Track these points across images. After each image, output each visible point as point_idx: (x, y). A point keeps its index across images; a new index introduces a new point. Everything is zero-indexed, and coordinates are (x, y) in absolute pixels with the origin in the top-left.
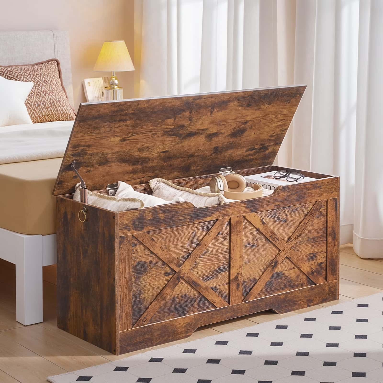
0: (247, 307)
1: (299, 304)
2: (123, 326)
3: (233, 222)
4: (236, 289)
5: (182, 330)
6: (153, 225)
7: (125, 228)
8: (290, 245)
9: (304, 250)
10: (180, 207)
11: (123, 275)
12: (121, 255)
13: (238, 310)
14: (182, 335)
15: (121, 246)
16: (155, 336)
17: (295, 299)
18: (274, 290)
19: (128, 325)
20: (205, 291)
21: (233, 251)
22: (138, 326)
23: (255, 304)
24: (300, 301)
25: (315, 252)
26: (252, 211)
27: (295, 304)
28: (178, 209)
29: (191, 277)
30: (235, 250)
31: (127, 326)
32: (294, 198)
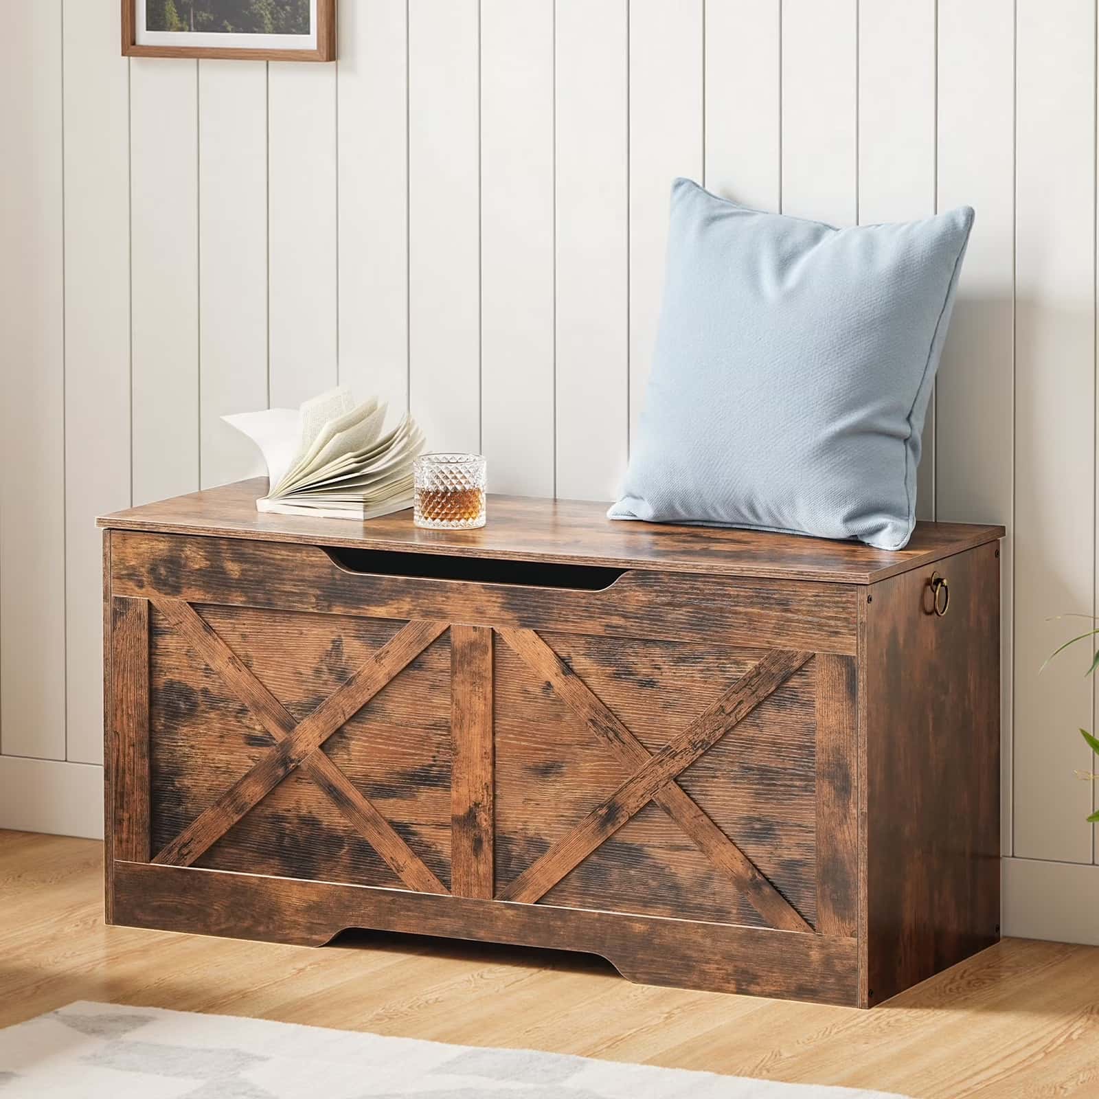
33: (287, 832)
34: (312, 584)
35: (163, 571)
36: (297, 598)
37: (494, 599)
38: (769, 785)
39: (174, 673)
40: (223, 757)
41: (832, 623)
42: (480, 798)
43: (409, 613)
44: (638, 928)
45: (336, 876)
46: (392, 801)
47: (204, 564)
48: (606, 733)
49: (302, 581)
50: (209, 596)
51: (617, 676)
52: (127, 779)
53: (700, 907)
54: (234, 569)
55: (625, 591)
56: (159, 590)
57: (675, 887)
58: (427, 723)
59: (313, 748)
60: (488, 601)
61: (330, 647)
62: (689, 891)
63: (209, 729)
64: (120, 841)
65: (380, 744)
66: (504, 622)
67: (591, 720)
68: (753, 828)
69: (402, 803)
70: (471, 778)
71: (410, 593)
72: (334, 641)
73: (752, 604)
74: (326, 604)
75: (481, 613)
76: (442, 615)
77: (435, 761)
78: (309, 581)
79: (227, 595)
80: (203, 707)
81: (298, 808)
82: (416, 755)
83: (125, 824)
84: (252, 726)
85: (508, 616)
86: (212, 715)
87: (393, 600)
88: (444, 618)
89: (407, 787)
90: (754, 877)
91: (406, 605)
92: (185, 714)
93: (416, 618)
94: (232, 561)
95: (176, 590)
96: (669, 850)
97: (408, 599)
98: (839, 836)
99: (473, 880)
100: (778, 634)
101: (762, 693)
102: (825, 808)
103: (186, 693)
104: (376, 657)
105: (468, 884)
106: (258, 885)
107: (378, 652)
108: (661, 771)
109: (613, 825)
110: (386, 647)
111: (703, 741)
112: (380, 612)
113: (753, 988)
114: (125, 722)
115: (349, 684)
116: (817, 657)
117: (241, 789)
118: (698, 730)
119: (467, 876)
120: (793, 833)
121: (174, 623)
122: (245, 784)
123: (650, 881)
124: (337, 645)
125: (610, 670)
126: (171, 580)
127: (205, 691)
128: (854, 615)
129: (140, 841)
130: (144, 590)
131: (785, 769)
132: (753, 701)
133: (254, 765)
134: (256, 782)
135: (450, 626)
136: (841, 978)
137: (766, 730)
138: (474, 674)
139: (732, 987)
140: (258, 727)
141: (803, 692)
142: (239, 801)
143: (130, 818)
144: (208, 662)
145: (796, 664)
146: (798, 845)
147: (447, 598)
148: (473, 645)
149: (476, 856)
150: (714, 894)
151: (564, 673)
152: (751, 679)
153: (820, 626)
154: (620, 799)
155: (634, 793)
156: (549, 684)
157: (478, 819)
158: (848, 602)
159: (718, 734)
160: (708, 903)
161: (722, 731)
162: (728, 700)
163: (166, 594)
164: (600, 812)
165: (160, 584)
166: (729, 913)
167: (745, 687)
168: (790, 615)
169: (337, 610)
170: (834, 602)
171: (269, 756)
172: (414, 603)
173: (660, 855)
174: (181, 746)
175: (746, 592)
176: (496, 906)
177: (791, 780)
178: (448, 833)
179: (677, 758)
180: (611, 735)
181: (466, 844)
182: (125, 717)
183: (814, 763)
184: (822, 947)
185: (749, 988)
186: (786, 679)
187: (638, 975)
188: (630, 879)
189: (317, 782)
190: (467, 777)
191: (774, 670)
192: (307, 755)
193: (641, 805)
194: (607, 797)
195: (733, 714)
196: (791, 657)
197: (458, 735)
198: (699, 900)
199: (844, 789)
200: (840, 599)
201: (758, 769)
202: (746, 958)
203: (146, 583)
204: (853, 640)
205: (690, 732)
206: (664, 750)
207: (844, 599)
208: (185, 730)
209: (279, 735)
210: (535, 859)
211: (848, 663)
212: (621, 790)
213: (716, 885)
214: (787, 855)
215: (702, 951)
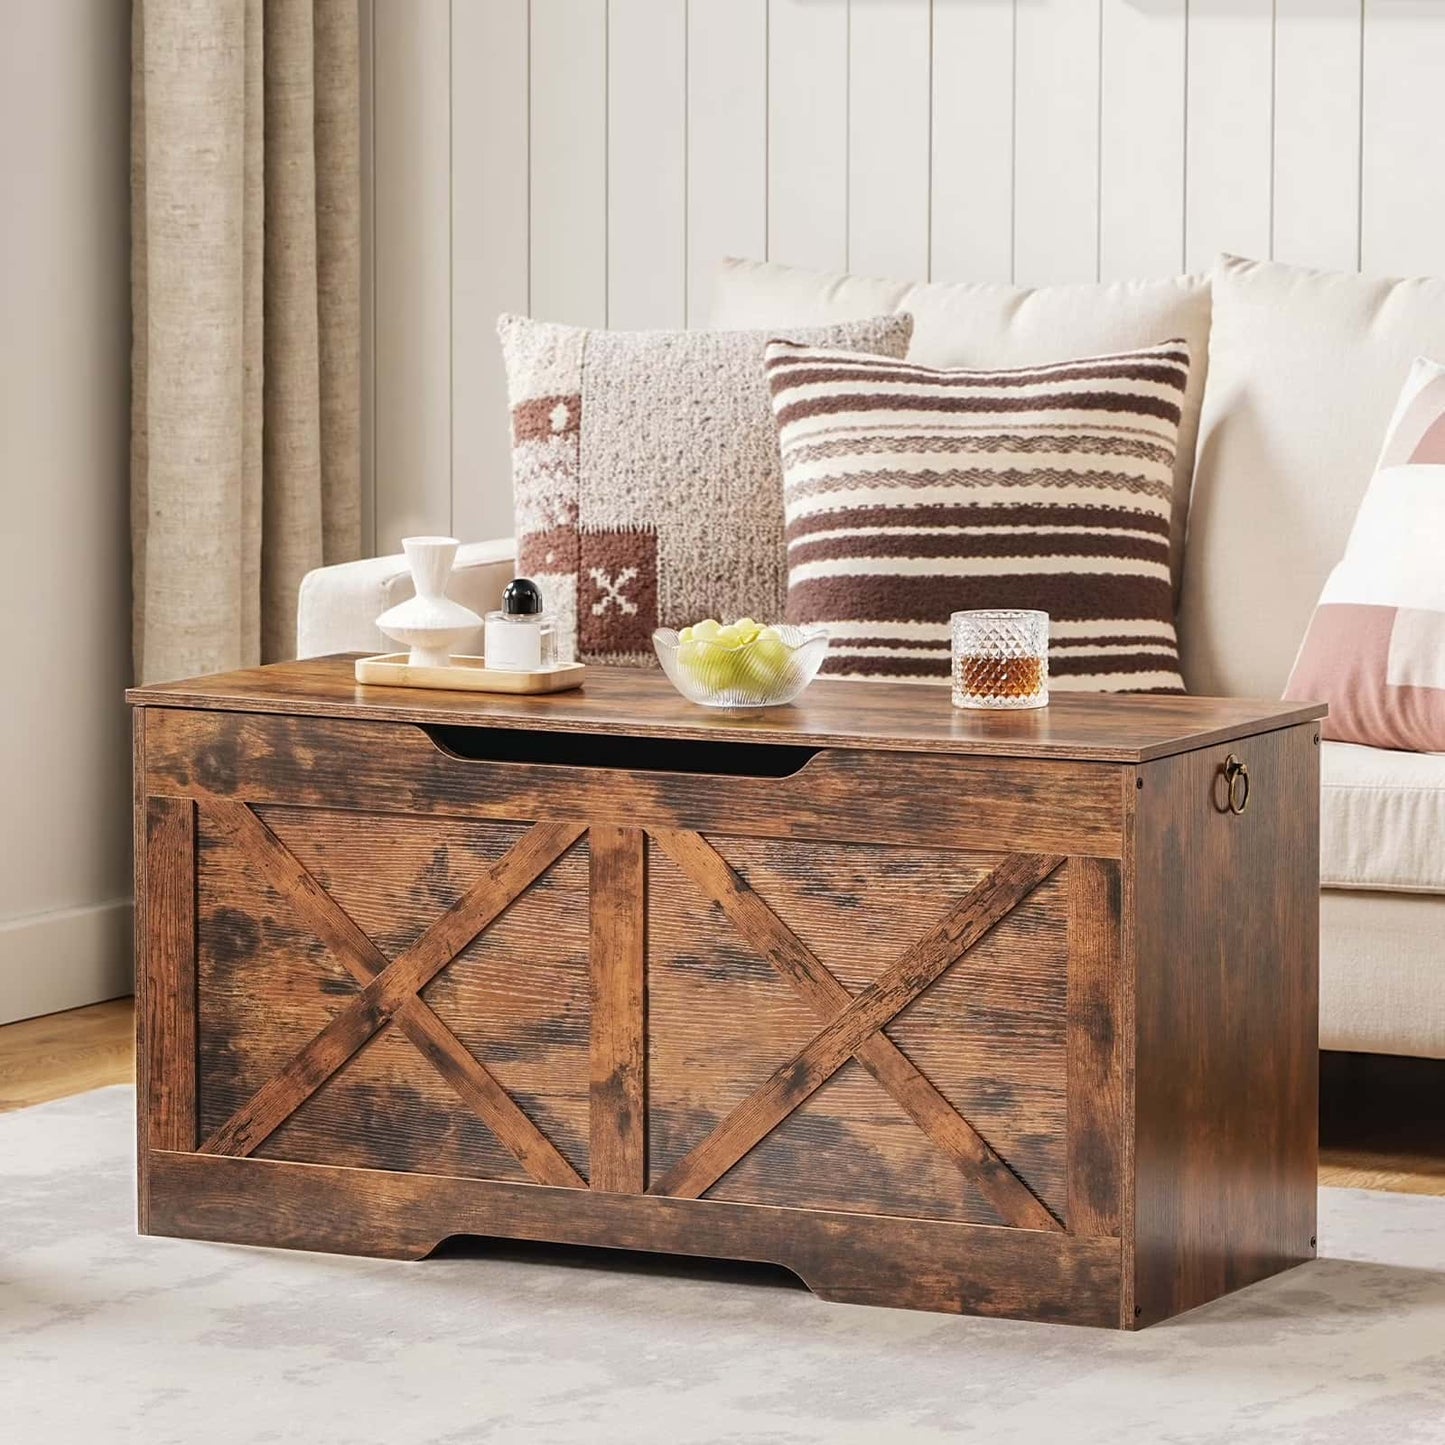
33: (375, 1108)
34: (409, 775)
35: (212, 761)
36: (387, 795)
37: (646, 791)
38: (1005, 1035)
39: (227, 898)
40: (292, 1010)
41: (1090, 815)
42: (628, 1059)
43: (535, 812)
44: (834, 1228)
45: (440, 1167)
46: (512, 1064)
47: (266, 751)
48: (793, 968)
49: (394, 771)
50: (272, 795)
51: (807, 892)
52: (166, 1041)
53: (915, 1200)
54: (305, 756)
55: (817, 778)
56: (208, 788)
57: (882, 1173)
58: (559, 959)
59: (409, 994)
60: (639, 794)
61: (431, 860)
62: (901, 1179)
63: (273, 972)
64: (158, 1124)
65: (497, 988)
66: (658, 822)
67: (773, 952)
68: (984, 1093)
69: (526, 1067)
70: (615, 1032)
71: (535, 785)
72: (436, 852)
73: (985, 792)
74: (425, 801)
75: (629, 810)
76: (577, 813)
77: (568, 1010)
78: (405, 772)
79: (298, 791)
80: (265, 944)
81: (389, 1077)
82: (543, 1002)
83: (164, 1100)
84: (329, 967)
85: (664, 813)
86: (278, 953)
87: (512, 794)
88: (579, 817)
89: (532, 1046)
90: (986, 1158)
91: (531, 802)
92: (242, 953)
93: (545, 819)
94: (304, 746)
95: (229, 786)
96: (874, 1124)
97: (535, 794)
98: (1098, 1101)
99: (617, 1168)
100: (1019, 832)
101: (997, 911)
102: (1080, 1064)
103: (244, 925)
104: (492, 871)
105: (612, 1173)
106: (338, 1180)
107: (494, 865)
108: (864, 1018)
109: (802, 1091)
110: (505, 857)
111: (919, 977)
112: (497, 811)
113: (983, 1306)
114: (163, 964)
115: (456, 907)
116: (1070, 861)
117: (315, 1052)
118: (914, 963)
119: (611, 1162)
120: (1037, 1099)
121: (228, 830)
122: (320, 1044)
123: (849, 1166)
124: (441, 858)
125: (798, 884)
126: (224, 773)
127: (268, 921)
128: (1118, 805)
129: (181, 1124)
130: (187, 788)
131: (1028, 1013)
132: (986, 923)
133: (331, 1019)
134: (335, 1041)
135: (587, 830)
136: (1097, 1290)
137: (1003, 962)
138: (618, 892)
139: (956, 1305)
140: (337, 969)
141: (1051, 909)
142: (314, 1068)
143: (170, 1093)
144: (272, 881)
145: (1042, 872)
146: (1044, 1114)
147: (585, 790)
148: (618, 853)
149: (622, 1136)
150: (933, 1182)
151: (737, 888)
152: (983, 892)
153: (1074, 821)
154: (811, 1057)
155: (829, 1048)
156: (717, 904)
157: (625, 1086)
158: (1111, 786)
159: (939, 968)
160: (925, 1194)
161: (945, 962)
162: (952, 921)
163: (217, 792)
164: (785, 1075)
165: (208, 778)
166: (954, 1207)
167: (975, 903)
168: (1034, 805)
169: (440, 810)
170: (1092, 788)
171: (352, 1008)
172: (542, 799)
173: (863, 1131)
174: (237, 996)
175: (977, 776)
176: (648, 1202)
177: (1036, 1027)
178: (586, 1106)
179: (885, 1001)
180: (799, 971)
181: (610, 1120)
182: (163, 957)
183: (1065, 1005)
184: (1075, 1250)
185: (979, 1308)
186: (1029, 892)
187: (833, 1292)
188: (822, 1163)
189: (417, 1043)
190: (610, 1031)
191: (1013, 880)
192: (401, 1004)
193: (839, 1065)
194: (792, 1053)
195: (959, 941)
196: (1035, 861)
197: (599, 975)
198: (914, 1191)
199: (1104, 1037)
200: (1100, 783)
201: (992, 1014)
202: (975, 1267)
203: (191, 778)
204: (1119, 838)
205: (902, 965)
206: (867, 991)
207: (1106, 783)
208: (242, 974)
209: (365, 978)
210: (699, 1141)
211: (1110, 867)
212: (812, 1044)
213: (936, 1170)
214: (1028, 1129)
215: (917, 1259)
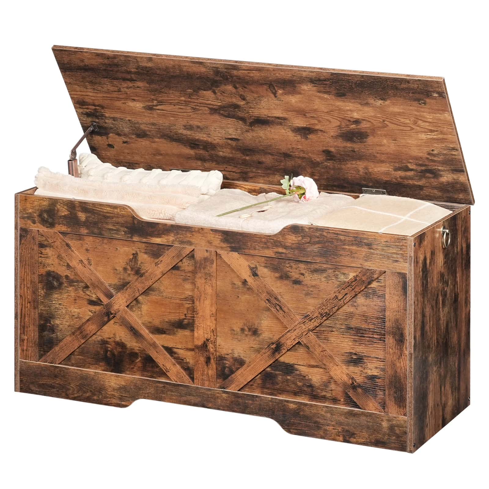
0: (224, 399)
1: (326, 430)
2: (25, 353)
3: (198, 257)
4: (204, 363)
5: (113, 393)
6: (68, 225)
7: (28, 218)
8: (306, 325)
9: (337, 343)
10: (110, 210)
11: (25, 283)
12: (22, 253)
13: (209, 399)
14: (114, 401)
15: (23, 241)
16: (72, 386)
17: (318, 420)
18: (278, 390)
19: (32, 354)
20: (151, 348)
21: (198, 302)
22: (46, 362)
23: (240, 400)
24: (328, 426)
25: (360, 354)
26: (234, 249)
27: (319, 428)
28: (107, 213)
29: (127, 318)
30: (202, 302)
31: (30, 356)
32: (315, 249)
33: (109, 349)
34: (123, 225)
35: (45, 216)
36: (115, 232)
37: (217, 236)
38: (361, 336)
39: (51, 267)
40: (76, 310)
41: (395, 256)
42: (209, 337)
43: (173, 241)
44: (292, 406)
45: (134, 373)
46: (163, 336)
47: (66, 213)
48: (275, 307)
49: (117, 223)
50: (69, 230)
51: (281, 278)
52: (27, 319)
53: (324, 397)
54: (82, 216)
55: (286, 235)
56: (43, 225)
57: (311, 386)
58: (182, 297)
59: (123, 307)
60: (214, 237)
61: (131, 257)
62: (318, 388)
63: (69, 296)
64: (23, 350)
66: (222, 248)
67: (267, 300)
68: (352, 358)
69: (169, 337)
70: (205, 326)
71: (173, 232)
72: (133, 254)
73: (352, 245)
74: (130, 235)
75: (210, 243)
76: (190, 243)
77: (186, 317)
78: (121, 224)
79: (79, 229)
80: (66, 285)
81: (115, 338)
82: (176, 313)
83: (25, 342)
84: (91, 295)
85: (224, 245)
86: (71, 289)
87: (164, 235)
88: (191, 245)
89: (172, 329)
90: (353, 383)
91: (171, 238)
92: (56, 288)
93: (177, 245)
94: (81, 212)
95: (52, 225)
96: (308, 367)
97: (173, 235)
98: (398, 365)
99: (205, 377)
100: (366, 261)
101: (357, 290)
102: (391, 350)
103: (57, 277)
104: (155, 263)
105: (203, 379)
106: (94, 376)
107: (157, 261)
108: (304, 327)
109: (279, 353)
110: (161, 258)
111: (326, 313)
112: (158, 240)
113: (352, 439)
114: (26, 291)
115: (141, 276)
116: (387, 273)
117: (85, 327)
118: (324, 308)
119: (202, 376)
120: (374, 362)
121: (52, 241)
122: (87, 324)
123: (298, 382)
124: (135, 255)
125: (277, 275)
126: (50, 220)
127: (67, 277)
128: (406, 252)
129: (33, 351)
130: (35, 225)
131: (369, 329)
132: (353, 294)
133: (92, 314)
134: (93, 323)
135: (194, 249)
136: (398, 437)
137: (359, 309)
138: (206, 274)
139: (341, 438)
140: (94, 296)
141: (379, 290)
142: (85, 333)
143: (28, 339)
144: (68, 262)
145: (375, 276)
146: (376, 368)
147: (193, 235)
148: (206, 259)
149: (207, 366)
150: (332, 390)
151: (253, 275)
152: (352, 282)
153: (388, 258)
154: (283, 341)
155: (290, 338)
156: (245, 281)
157: (208, 347)
158: (403, 245)
159: (334, 310)
160: (328, 395)
161: (336, 308)
162: (339, 292)
163: (47, 227)
164: (272, 347)
165: (44, 222)
166: (340, 400)
167: (348, 286)
168: (372, 251)
169: (136, 239)
170: (395, 246)
171: (100, 311)
172: (176, 237)
173: (303, 370)
174: (54, 304)
175: (349, 238)
176: (218, 392)
177: (373, 334)
178: (193, 353)
179: (313, 321)
180: (278, 308)
181: (202, 359)
182: (25, 288)
183: (385, 327)
184: (389, 420)
185: (350, 440)
186: (370, 283)
187: (291, 430)
188: (287, 380)
189: (125, 326)
190: (203, 326)
191: (364, 278)
192: (119, 311)
193: (294, 344)
194: (276, 338)
195: (342, 300)
196: (373, 272)
197: (198, 305)
198: (324, 393)
199: (400, 340)
200: (398, 244)
201: (355, 328)
202: (348, 425)
203: (37, 222)
204: (407, 265)
205: (319, 308)
206: (306, 317)
207: (401, 244)
208: (56, 296)
209: (105, 300)
210: (238, 369)
211: (403, 276)
212: (283, 336)
213: (333, 386)
214: (370, 373)
215: (325, 420)
